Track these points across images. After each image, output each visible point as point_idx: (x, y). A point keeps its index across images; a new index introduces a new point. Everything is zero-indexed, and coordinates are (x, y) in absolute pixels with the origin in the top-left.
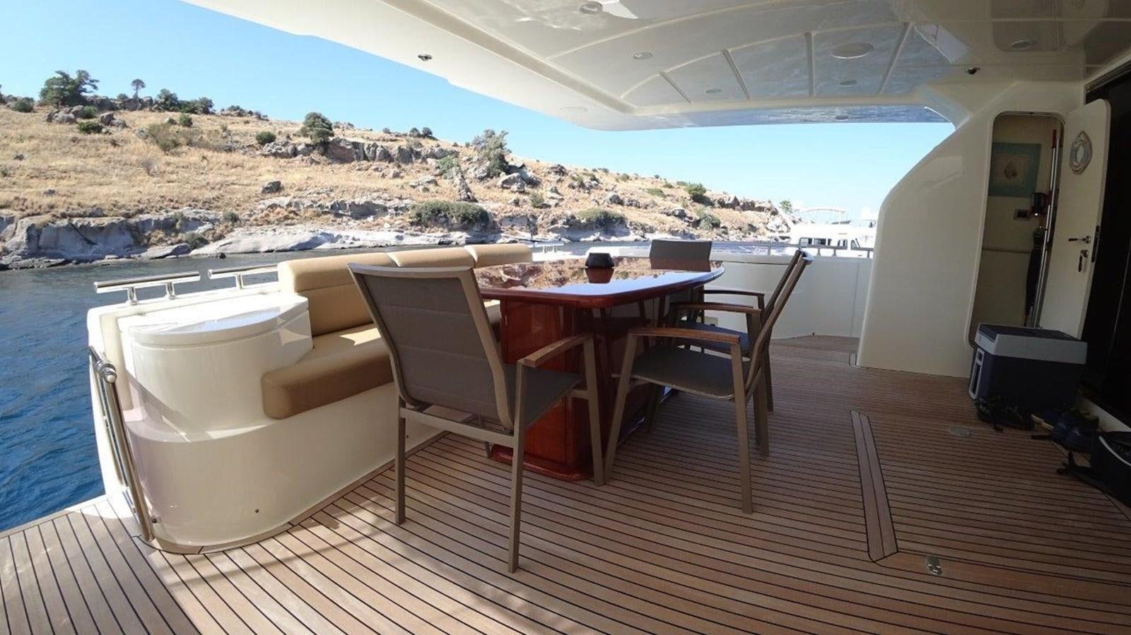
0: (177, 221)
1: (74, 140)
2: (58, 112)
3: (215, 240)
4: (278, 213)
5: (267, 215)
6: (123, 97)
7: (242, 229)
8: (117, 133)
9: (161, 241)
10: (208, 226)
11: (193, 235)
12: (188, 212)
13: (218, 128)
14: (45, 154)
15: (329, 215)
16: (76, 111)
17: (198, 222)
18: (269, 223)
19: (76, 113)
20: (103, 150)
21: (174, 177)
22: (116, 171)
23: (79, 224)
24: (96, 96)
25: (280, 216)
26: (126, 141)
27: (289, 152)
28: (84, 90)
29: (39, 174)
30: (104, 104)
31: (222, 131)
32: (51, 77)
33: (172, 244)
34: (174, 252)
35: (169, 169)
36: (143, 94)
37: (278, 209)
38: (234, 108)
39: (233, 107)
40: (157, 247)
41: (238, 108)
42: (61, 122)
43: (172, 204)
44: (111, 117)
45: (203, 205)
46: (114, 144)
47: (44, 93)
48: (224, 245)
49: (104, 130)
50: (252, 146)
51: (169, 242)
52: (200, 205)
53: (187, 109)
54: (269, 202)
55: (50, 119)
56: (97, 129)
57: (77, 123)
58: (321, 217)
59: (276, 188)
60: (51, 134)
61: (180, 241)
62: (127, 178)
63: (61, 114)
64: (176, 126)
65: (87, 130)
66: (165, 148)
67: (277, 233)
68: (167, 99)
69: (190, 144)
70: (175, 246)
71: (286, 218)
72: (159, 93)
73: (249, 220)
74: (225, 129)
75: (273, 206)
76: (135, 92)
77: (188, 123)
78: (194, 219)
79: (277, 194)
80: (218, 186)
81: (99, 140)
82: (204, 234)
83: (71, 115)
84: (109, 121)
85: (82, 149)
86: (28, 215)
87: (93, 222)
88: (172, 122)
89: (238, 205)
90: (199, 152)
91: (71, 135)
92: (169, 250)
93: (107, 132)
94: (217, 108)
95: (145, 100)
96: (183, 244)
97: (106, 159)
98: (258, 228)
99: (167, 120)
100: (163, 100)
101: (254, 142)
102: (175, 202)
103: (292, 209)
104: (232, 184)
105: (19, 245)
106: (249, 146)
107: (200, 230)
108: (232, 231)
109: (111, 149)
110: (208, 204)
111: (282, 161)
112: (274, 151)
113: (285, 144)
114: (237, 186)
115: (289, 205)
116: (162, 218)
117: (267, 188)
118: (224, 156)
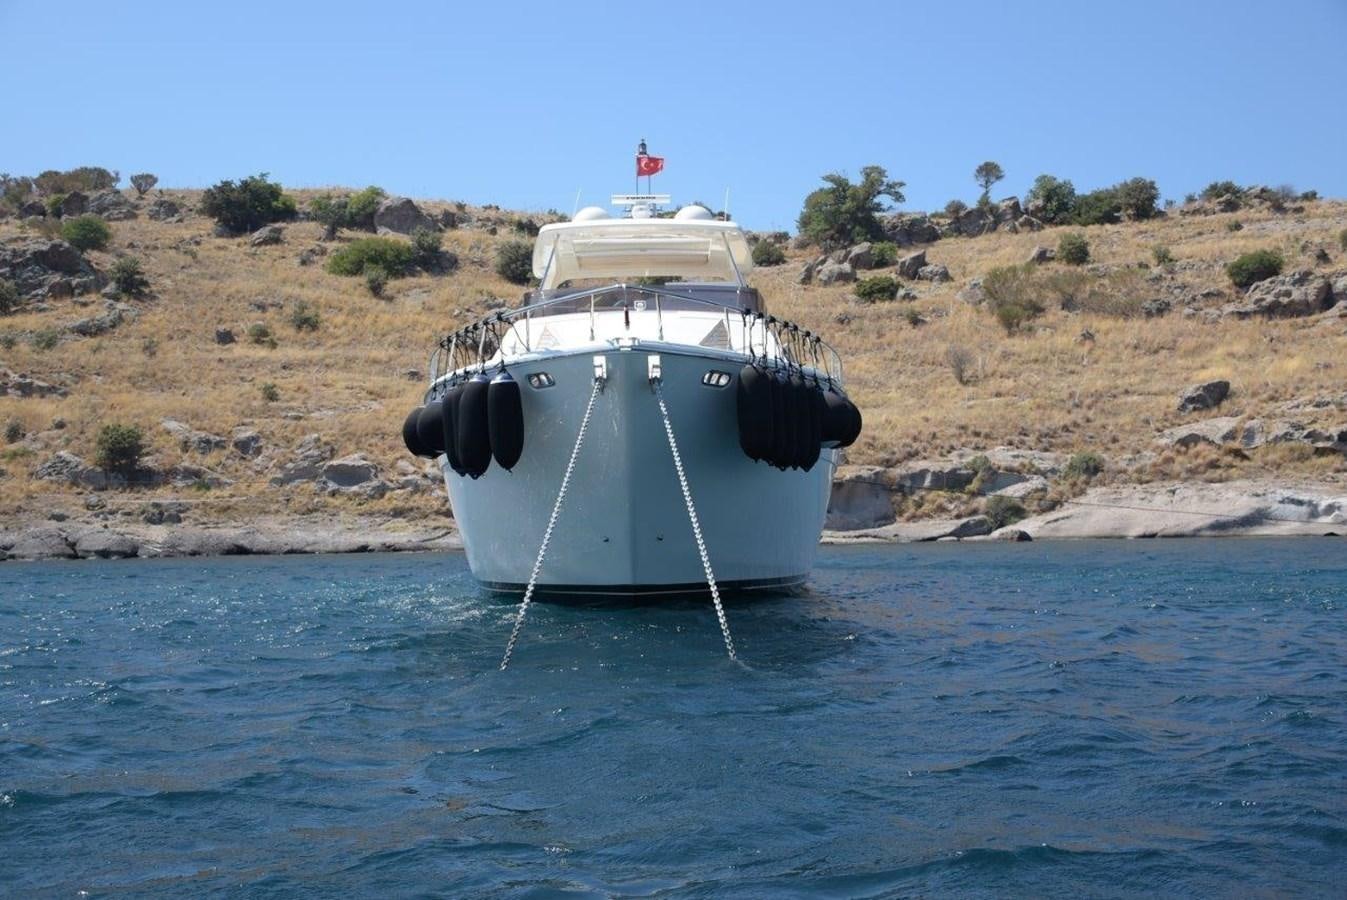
0: (976, 473)
1: (843, 321)
2: (823, 262)
3: (1043, 511)
4: (1197, 456)
5: (1169, 460)
6: (955, 208)
7: (1104, 489)
8: (925, 293)
9: (941, 509)
10: (1036, 482)
11: (1001, 498)
12: (1001, 456)
13: (1148, 256)
15: (1331, 458)
16: (858, 256)
17: (1015, 475)
18: (1166, 476)
19: (859, 262)
20: (889, 336)
21: (1009, 383)
22: (902, 378)
24: (901, 215)
25: (1200, 461)
26: (939, 313)
27: (1311, 298)
28: (878, 207)
30: (920, 232)
31: (1154, 262)
32: (816, 189)
33: (958, 517)
34: (959, 533)
35: (1005, 367)
37: (1201, 446)
38: (1215, 191)
39: (1214, 187)
40: (931, 522)
41: (1228, 188)
42: (826, 283)
43: (976, 439)
44: (920, 261)
45: (1039, 440)
46: (915, 321)
47: (805, 222)
48: (1056, 520)
49: (901, 292)
50: (1219, 294)
51: (955, 513)
52: (1031, 440)
53: (1095, 213)
54: (1183, 432)
55: (807, 279)
56: (888, 291)
57: (856, 280)
58: (1308, 463)
59: (1215, 395)
60: (805, 310)
61: (975, 512)
62: (919, 392)
63: (831, 266)
64: (1053, 265)
65: (870, 294)
66: (1010, 324)
67: (1176, 498)
68: (1048, 198)
69: (1068, 304)
70: (964, 520)
71: (1214, 465)
72: (1033, 185)
73: (1125, 471)
74: (1163, 258)
75: (1194, 439)
76: (983, 191)
77: (1078, 254)
78: (1010, 470)
79: (1215, 411)
80: (1088, 401)
81: (889, 315)
82: (1023, 499)
83: (847, 267)
84: (914, 271)
85: (851, 338)
88: (1042, 257)
89: (1115, 440)
90: (1082, 322)
91: (839, 309)
92: (951, 525)
93: (908, 297)
95: (1003, 206)
96: (980, 517)
97: (889, 353)
98: (1139, 487)
99: (1034, 252)
100: (1040, 202)
101: (1224, 283)
102: (983, 437)
103: (1236, 444)
104: (1127, 392)
106: (1207, 295)
107: (1014, 491)
108: (1082, 492)
109: (909, 332)
110: (1048, 440)
111: (1282, 326)
112: (1270, 298)
113: (1303, 279)
114: (1135, 398)
115: (1230, 436)
116: (948, 468)
117: (1191, 400)
118: (1137, 328)
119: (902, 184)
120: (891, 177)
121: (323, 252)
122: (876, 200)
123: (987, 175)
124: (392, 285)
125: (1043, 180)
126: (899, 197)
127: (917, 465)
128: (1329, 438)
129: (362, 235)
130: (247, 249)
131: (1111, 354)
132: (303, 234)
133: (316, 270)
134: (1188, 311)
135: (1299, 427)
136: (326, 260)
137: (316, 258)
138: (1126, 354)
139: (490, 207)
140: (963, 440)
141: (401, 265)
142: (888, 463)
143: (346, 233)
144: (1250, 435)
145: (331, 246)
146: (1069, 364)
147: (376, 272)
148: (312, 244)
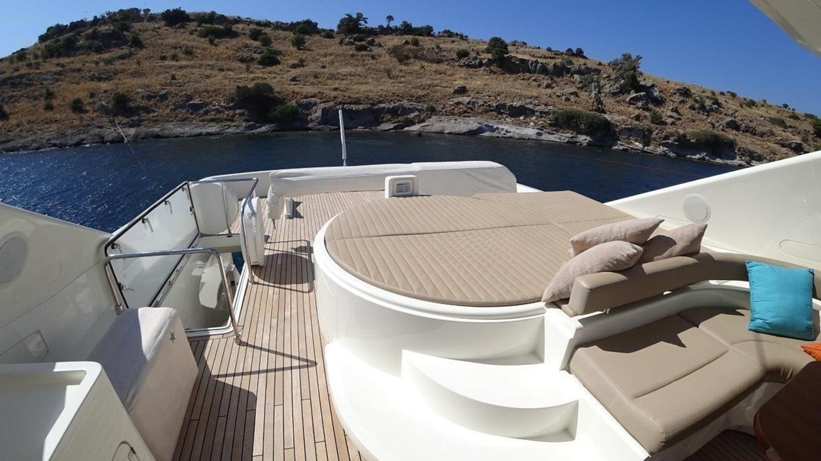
0: (399, 109)
1: (353, 56)
2: (345, 38)
3: (419, 122)
4: (460, 109)
5: (454, 109)
6: (381, 27)
7: (436, 117)
8: (376, 50)
9: (389, 120)
10: (416, 113)
11: (407, 118)
12: (406, 103)
13: (434, 46)
14: (337, 64)
15: (494, 112)
16: (355, 37)
17: (412, 110)
18: (453, 114)
19: (355, 39)
20: (366, 62)
21: (403, 79)
22: (372, 75)
23: (347, 108)
24: (366, 27)
25: (462, 110)
26: (380, 56)
27: (477, 64)
28: (360, 24)
29: (332, 77)
30: (372, 32)
31: (436, 48)
32: (343, 17)
33: (394, 123)
34: (395, 128)
35: (401, 74)
36: (392, 24)
37: (461, 106)
38: (446, 32)
39: (445, 31)
40: (386, 124)
41: (449, 31)
42: (346, 44)
43: (398, 98)
44: (373, 41)
45: (416, 100)
46: (373, 57)
47: (339, 27)
48: (424, 126)
49: (368, 49)
50: (454, 59)
51: (393, 121)
52: (414, 99)
53: (418, 33)
54: (456, 100)
55: (341, 43)
56: (364, 48)
57: (355, 44)
58: (488, 113)
59: (462, 91)
60: (341, 52)
61: (399, 122)
62: (377, 80)
63: (347, 40)
64: (409, 45)
65: (360, 49)
66: (401, 61)
67: (457, 122)
68: (405, 27)
69: (416, 57)
70: (396, 124)
71: (465, 112)
72: (401, 23)
73: (441, 111)
74: (438, 47)
75: (458, 103)
76: (387, 23)
77: (416, 43)
78: (409, 108)
79: (463, 95)
80: (427, 87)
81: (366, 55)
82: (413, 118)
83: (352, 40)
84: (372, 43)
85: (355, 61)
86: (323, 102)
87: (354, 107)
88: (407, 43)
89: (437, 101)
90: (420, 63)
91: (351, 52)
92: (392, 126)
93: (371, 50)
94: (436, 31)
95: (393, 28)
96: (401, 123)
97: (367, 67)
98: (446, 117)
99: (404, 41)
100: (403, 28)
101: (455, 56)
102: (400, 97)
103: (470, 106)
104: (436, 85)
105: (318, 117)
106: (452, 59)
107: (412, 115)
108: (430, 117)
109: (371, 61)
110: (419, 99)
111: (471, 71)
112: (467, 63)
113: (475, 58)
114: (439, 88)
115: (469, 103)
116: (391, 107)
117: (456, 90)
118: (435, 66)
119: (367, 19)
120: (365, 16)
121: (196, 30)
122: (360, 22)
123: (389, 19)
124: (216, 41)
125: (405, 22)
126: (366, 22)
127: (382, 105)
128: (493, 107)
129: (209, 25)
130: (174, 30)
131: (430, 73)
132: (192, 26)
133: (194, 36)
134: (446, 63)
135: (485, 102)
136: (198, 33)
137: (194, 32)
138: (433, 74)
139: (248, 18)
140: (395, 97)
141: (219, 34)
142: (373, 104)
143: (204, 25)
144: (474, 103)
145: (199, 29)
146: (418, 75)
147: (210, 37)
148: (194, 28)
